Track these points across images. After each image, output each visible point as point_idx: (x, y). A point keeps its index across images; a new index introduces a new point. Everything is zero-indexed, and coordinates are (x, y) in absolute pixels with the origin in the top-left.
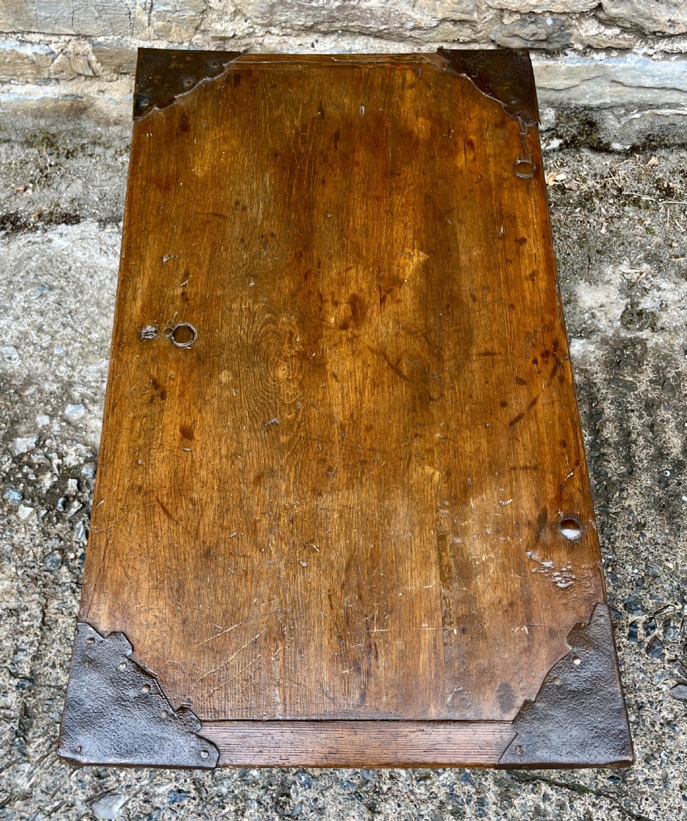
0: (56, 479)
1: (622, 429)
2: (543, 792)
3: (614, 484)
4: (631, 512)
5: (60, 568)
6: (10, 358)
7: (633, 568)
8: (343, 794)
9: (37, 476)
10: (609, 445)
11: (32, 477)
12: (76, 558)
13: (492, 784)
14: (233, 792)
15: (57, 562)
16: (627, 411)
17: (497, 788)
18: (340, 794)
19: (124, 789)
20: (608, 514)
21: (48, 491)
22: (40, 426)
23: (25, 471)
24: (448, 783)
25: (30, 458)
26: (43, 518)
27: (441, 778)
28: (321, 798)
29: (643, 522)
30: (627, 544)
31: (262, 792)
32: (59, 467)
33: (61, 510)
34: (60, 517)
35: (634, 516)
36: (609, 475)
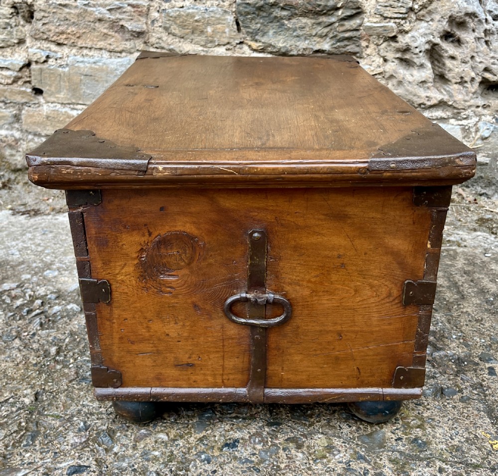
0: (25, 302)
1: (450, 281)
2: (438, 466)
3: (452, 303)
4: (469, 314)
5: (13, 340)
6: (13, 254)
7: (480, 339)
8: (242, 468)
9: (11, 301)
10: (443, 287)
11: (8, 301)
12: (28, 335)
13: (387, 462)
14: (133, 466)
15: (13, 336)
16: (451, 275)
17: (392, 466)
18: (238, 468)
19: (25, 465)
20: (452, 316)
21: (17, 307)
22: (23, 279)
23: (3, 298)
24: (344, 461)
25: (10, 293)
26: (9, 318)
27: (337, 457)
28: (220, 470)
29: (480, 318)
30: (471, 328)
31: (162, 466)
32: (30, 296)
33: (25, 314)
34: (22, 317)
35: (472, 316)
36: (447, 299)
